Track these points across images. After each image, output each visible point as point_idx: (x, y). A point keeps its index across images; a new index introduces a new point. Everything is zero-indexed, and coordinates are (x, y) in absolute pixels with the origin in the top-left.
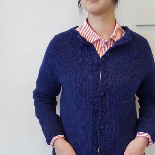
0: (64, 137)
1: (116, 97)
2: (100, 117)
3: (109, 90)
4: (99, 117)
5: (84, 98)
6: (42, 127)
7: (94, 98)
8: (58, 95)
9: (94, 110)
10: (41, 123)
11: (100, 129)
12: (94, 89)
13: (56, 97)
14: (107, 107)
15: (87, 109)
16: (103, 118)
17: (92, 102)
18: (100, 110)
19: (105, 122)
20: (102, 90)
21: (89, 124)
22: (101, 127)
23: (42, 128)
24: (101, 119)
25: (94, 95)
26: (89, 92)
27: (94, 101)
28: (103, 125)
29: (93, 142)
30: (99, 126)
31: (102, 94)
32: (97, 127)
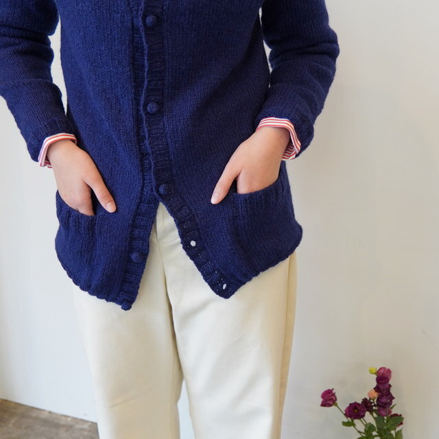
0: (74, 138)
1: (188, 32)
2: (148, 81)
3: (168, 9)
4: (146, 82)
5: (109, 33)
6: (15, 117)
7: (133, 31)
8: (52, 32)
9: (134, 64)
10: (12, 107)
11: (148, 113)
12: (131, 6)
13: (49, 37)
14: (167, 57)
15: (117, 62)
16: (155, 86)
17: (127, 43)
18: (146, 64)
19: (163, 94)
20: (150, 8)
21: (123, 102)
22: (152, 107)
23: (16, 121)
24: (150, 87)
25: (133, 23)
26: (119, 15)
27: (133, 40)
28: (157, 103)
29: (140, 146)
30: (145, 105)
31: (150, 19)
32: (141, 108)
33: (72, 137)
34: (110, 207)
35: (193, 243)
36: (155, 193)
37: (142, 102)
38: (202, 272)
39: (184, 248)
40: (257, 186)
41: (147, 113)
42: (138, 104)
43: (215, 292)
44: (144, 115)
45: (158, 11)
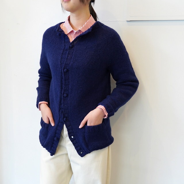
9: (61, 82)
17: (60, 76)
19: (68, 92)
20: (66, 67)
22: (65, 95)
27: (62, 76)
28: (67, 94)
29: (60, 106)
30: (63, 94)
31: (65, 70)
32: (62, 95)
33: (47, 103)
34: (53, 125)
35: (72, 137)
36: (63, 120)
37: (62, 93)
38: (75, 146)
39: (69, 138)
40: (92, 125)
41: (64, 97)
42: (61, 94)
43: (78, 153)
44: (63, 98)
45: (68, 68)
